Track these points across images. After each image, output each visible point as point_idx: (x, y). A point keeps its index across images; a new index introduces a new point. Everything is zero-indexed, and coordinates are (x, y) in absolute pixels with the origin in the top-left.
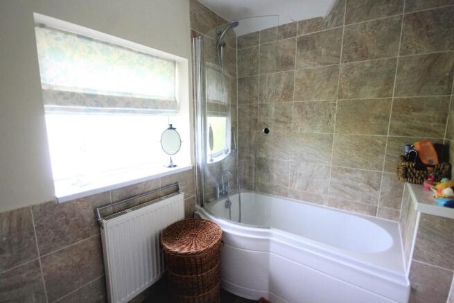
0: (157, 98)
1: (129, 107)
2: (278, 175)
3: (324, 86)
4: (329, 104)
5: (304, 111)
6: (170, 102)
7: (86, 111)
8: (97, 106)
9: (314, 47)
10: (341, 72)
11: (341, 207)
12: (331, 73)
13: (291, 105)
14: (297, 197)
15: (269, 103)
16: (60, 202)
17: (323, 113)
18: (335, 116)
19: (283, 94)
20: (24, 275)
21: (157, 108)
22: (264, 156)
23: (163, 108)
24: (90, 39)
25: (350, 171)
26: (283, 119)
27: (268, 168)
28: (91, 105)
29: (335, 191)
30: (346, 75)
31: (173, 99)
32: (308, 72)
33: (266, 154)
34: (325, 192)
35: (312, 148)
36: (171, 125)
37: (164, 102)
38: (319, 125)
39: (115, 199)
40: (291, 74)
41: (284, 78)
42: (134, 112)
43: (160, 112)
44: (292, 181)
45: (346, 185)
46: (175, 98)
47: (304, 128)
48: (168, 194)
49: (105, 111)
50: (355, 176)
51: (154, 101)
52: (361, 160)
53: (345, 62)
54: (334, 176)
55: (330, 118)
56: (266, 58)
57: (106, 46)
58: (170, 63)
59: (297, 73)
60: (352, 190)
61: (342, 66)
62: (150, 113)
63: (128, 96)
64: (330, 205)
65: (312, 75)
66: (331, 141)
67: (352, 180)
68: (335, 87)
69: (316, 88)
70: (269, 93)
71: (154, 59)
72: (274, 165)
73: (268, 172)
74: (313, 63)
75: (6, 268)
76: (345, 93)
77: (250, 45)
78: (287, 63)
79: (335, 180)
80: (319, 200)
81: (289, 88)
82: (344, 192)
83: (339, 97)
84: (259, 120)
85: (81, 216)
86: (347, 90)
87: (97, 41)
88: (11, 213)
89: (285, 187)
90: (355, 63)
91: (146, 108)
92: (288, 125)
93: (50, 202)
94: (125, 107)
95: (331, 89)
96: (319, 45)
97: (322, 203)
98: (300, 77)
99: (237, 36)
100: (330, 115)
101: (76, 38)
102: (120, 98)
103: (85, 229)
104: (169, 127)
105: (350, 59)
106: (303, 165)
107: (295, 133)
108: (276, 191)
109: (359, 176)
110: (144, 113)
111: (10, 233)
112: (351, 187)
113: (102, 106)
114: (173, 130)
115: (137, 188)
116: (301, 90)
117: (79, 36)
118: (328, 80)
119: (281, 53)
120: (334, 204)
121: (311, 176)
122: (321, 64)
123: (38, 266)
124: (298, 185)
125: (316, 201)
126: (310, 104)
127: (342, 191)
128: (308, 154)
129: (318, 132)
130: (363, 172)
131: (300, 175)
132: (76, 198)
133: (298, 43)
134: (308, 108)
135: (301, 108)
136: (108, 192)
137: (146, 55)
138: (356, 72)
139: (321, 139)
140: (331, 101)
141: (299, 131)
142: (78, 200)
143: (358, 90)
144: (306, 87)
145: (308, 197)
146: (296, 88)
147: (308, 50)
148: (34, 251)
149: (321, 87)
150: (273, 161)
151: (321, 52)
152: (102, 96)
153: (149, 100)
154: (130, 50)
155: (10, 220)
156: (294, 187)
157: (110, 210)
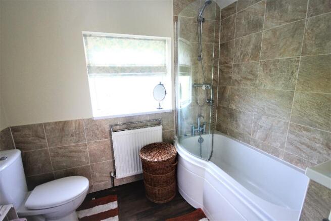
0: (151, 66)
1: (133, 72)
2: (243, 125)
3: (288, 43)
4: (292, 61)
5: (269, 69)
6: (161, 67)
7: (110, 76)
8: (115, 73)
9: (281, 6)
10: (306, 27)
11: (296, 164)
12: (297, 29)
13: (258, 64)
14: (257, 146)
15: (240, 63)
16: (95, 119)
17: (286, 70)
18: (297, 74)
19: (252, 54)
20: (81, 148)
21: (151, 72)
22: (234, 108)
23: (155, 72)
24: (112, 37)
25: (307, 130)
26: (250, 77)
27: (237, 118)
28: (112, 73)
29: (291, 147)
30: (312, 30)
31: (163, 65)
32: (274, 32)
33: (236, 106)
34: (282, 146)
35: (272, 103)
36: (160, 83)
37: (157, 67)
38: (281, 83)
39: (121, 123)
40: (259, 35)
41: (253, 40)
42: (136, 75)
43: (154, 74)
44: (254, 131)
45: (303, 144)
46: (165, 65)
47: (267, 84)
48: (152, 125)
49: (120, 75)
50: (313, 136)
51: (149, 68)
52: (321, 120)
53: (312, 16)
54: (291, 132)
55: (292, 75)
56: (241, 23)
57: (120, 40)
58: (161, 42)
59: (265, 34)
60: (309, 149)
61: (308, 21)
62: (146, 75)
63: (133, 66)
64: (285, 159)
65: (278, 33)
66: (291, 98)
67: (310, 139)
68: (300, 43)
69: (280, 46)
70: (241, 54)
71: (150, 41)
72: (241, 116)
73: (236, 121)
74: (279, 21)
75: (74, 143)
76: (309, 48)
77: (229, 15)
78: (257, 26)
79: (292, 136)
80: (275, 152)
81: (257, 48)
82: (300, 150)
83: (303, 53)
84: (232, 78)
85: (104, 128)
86: (312, 46)
87: (116, 38)
88: (76, 120)
89: (249, 136)
90: (322, 15)
91: (144, 72)
92: (254, 82)
93: (91, 119)
94: (131, 72)
95: (295, 46)
96: (286, 3)
97: (278, 156)
98: (267, 37)
99: (221, 9)
100: (292, 73)
101: (105, 39)
102: (127, 67)
103: (106, 134)
104: (159, 83)
105: (317, 12)
106: (264, 118)
107: (259, 89)
108: (241, 137)
109: (318, 136)
110: (142, 75)
111: (76, 129)
112: (308, 146)
113: (118, 73)
114: (161, 86)
115: (133, 119)
116: (267, 49)
117: (107, 37)
118: (293, 37)
119: (252, 17)
120: (289, 159)
121: (270, 129)
122: (287, 21)
123: (86, 146)
124: (258, 135)
125: (272, 153)
126: (274, 61)
127: (298, 148)
128: (269, 109)
129: (279, 89)
130: (322, 133)
131: (261, 127)
132: (101, 118)
133: (267, 4)
134: (272, 67)
135: (265, 66)
136: (117, 118)
137: (145, 39)
138: (323, 25)
139: (282, 96)
140: (295, 58)
141: (263, 88)
142: (102, 120)
143: (323, 45)
144: (272, 46)
145: (266, 148)
146: (263, 47)
147: (275, 9)
148: (85, 139)
149: (285, 44)
150: (240, 112)
151: (287, 10)
152: (119, 67)
153: (146, 67)
154: (134, 39)
155: (75, 123)
156: (255, 136)
157: (118, 127)
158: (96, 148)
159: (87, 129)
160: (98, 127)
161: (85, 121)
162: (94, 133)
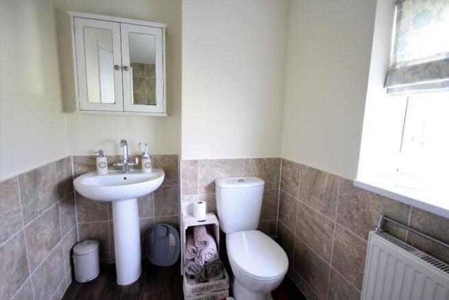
16: (355, 185)
20: (326, 225)
39: (416, 224)
123: (333, 227)
148: (334, 213)
155: (329, 180)
157: (404, 232)
158: (346, 246)
159: (340, 197)
160: (360, 205)
161: (343, 182)
162: (349, 213)
